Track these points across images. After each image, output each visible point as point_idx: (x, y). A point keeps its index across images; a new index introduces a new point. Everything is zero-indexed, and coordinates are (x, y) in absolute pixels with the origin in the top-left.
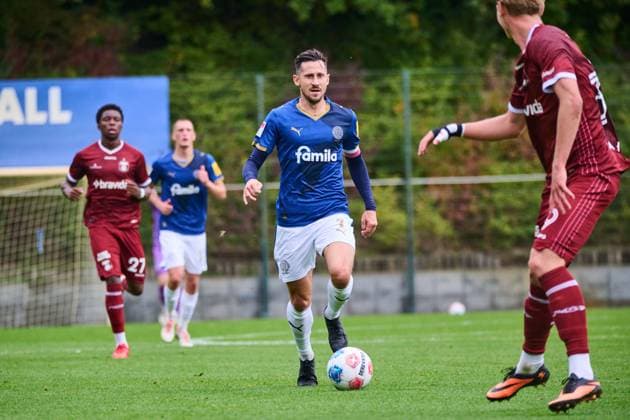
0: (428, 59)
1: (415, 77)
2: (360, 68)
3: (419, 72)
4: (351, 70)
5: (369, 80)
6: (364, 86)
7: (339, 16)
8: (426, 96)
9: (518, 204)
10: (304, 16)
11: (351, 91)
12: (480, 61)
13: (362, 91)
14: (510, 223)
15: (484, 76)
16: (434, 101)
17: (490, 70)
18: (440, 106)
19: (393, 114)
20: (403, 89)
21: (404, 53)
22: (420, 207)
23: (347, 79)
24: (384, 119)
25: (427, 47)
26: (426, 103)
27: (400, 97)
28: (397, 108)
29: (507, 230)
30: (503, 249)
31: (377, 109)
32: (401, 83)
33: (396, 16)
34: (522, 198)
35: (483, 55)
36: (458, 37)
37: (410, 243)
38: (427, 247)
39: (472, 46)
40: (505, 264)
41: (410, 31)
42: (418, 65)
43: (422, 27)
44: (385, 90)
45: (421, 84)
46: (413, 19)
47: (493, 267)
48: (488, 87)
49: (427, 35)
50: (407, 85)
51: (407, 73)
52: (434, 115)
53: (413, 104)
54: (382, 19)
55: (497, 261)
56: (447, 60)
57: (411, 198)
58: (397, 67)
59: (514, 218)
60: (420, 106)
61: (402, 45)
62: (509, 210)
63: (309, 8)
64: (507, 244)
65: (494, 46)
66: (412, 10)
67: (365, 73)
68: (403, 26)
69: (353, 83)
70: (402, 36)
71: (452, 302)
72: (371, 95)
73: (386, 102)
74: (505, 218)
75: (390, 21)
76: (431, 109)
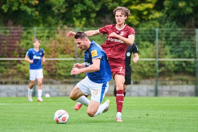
0: (41, 25)
1: (38, 30)
2: (22, 26)
3: (39, 28)
4: (19, 27)
5: (25, 30)
6: (23, 31)
7: (16, 11)
8: (40, 35)
9: (66, 66)
10: (6, 11)
11: (19, 33)
12: (56, 25)
13: (22, 33)
14: (64, 72)
15: (57, 30)
16: (43, 37)
17: (59, 28)
18: (44, 38)
19: (31, 40)
20: (34, 33)
21: (35, 22)
23: (18, 29)
24: (28, 41)
25: (41, 21)
26: (40, 37)
27: (33, 35)
28: (32, 38)
29: (63, 74)
30: (61, 79)
31: (26, 38)
32: (33, 31)
33: (32, 12)
34: (67, 65)
35: (57, 24)
36: (50, 19)
39: (54, 21)
40: (62, 83)
41: (36, 16)
42: (38, 26)
43: (40, 15)
44: (29, 33)
45: (39, 32)
46: (37, 13)
47: (58, 84)
48: (58, 33)
49: (41, 18)
50: (35, 32)
51: (35, 28)
53: (37, 37)
54: (28, 13)
55: (59, 83)
56: (46, 25)
58: (32, 26)
59: (65, 70)
61: (34, 20)
62: (63, 68)
63: (7, 9)
64: (62, 78)
65: (60, 21)
66: (37, 10)
67: (23, 28)
68: (33, 14)
69: (20, 31)
70: (34, 18)
71: (46, 94)
72: (25, 34)
73: (29, 36)
74: (62, 70)
75: (30, 13)
76: (42, 39)
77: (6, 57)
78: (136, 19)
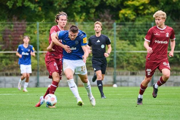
0: (44, 19)
1: (40, 24)
2: (25, 21)
4: (23, 22)
5: (28, 25)
6: (27, 26)
7: (20, 7)
8: (43, 29)
10: (10, 7)
11: (23, 27)
13: (26, 28)
16: (45, 31)
18: (46, 32)
19: (34, 34)
20: (37, 27)
21: (38, 18)
22: (41, 59)
24: (32, 35)
25: (44, 16)
26: (43, 31)
27: (36, 29)
28: (35, 32)
31: (30, 32)
33: (35, 8)
36: (52, 14)
37: (38, 68)
38: (43, 70)
41: (39, 12)
43: (42, 10)
44: (32, 27)
45: (42, 26)
46: (40, 9)
49: (44, 13)
50: (38, 26)
51: (38, 23)
52: (45, 34)
53: (40, 31)
54: (31, 9)
56: (49, 20)
57: (38, 56)
58: (36, 21)
60: (42, 32)
61: (37, 15)
63: (12, 5)
66: (39, 6)
67: (26, 23)
68: (36, 10)
69: (23, 25)
70: (37, 13)
72: (28, 28)
73: (32, 31)
75: (33, 9)
76: (44, 33)
77: (11, 51)
78: (132, 14)
